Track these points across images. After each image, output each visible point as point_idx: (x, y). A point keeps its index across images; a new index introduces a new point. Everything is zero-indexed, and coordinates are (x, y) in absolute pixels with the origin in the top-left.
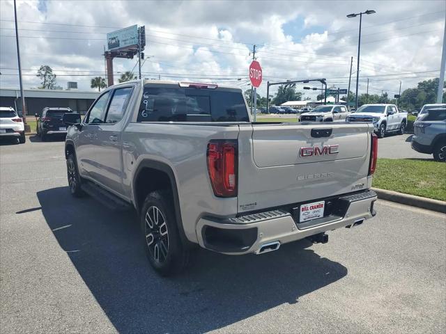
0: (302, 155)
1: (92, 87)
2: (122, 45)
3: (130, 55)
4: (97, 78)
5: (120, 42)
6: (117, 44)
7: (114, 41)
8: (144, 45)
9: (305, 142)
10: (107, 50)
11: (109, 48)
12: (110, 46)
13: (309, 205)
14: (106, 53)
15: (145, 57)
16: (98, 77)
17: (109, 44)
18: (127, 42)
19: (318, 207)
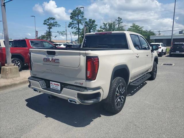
0: (44, 61)
13: (53, 83)
19: (57, 85)
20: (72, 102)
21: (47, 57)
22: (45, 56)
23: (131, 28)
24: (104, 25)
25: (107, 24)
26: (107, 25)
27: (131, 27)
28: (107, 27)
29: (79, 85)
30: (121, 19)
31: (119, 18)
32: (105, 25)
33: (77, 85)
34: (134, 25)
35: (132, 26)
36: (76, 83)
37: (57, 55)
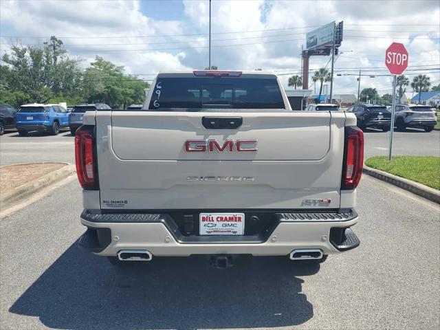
0: (187, 150)
1: (289, 85)
2: (319, 43)
3: (326, 51)
4: (294, 77)
5: (318, 41)
6: (315, 43)
7: (312, 40)
8: (341, 40)
9: (195, 133)
10: (305, 48)
11: (307, 47)
12: (309, 45)
13: (215, 215)
14: (304, 52)
15: (339, 53)
16: (295, 75)
17: (307, 43)
18: (325, 39)
19: (231, 219)
20: (303, 258)
21: (201, 138)
22: (192, 135)
23: (93, 67)
24: (15, 52)
25: (24, 51)
26: (27, 54)
27: (92, 64)
28: (26, 61)
29: (317, 207)
30: (61, 43)
31: (53, 38)
32: (20, 54)
33: (312, 207)
34: (101, 61)
35: (96, 64)
36: (307, 202)
37: (246, 130)
